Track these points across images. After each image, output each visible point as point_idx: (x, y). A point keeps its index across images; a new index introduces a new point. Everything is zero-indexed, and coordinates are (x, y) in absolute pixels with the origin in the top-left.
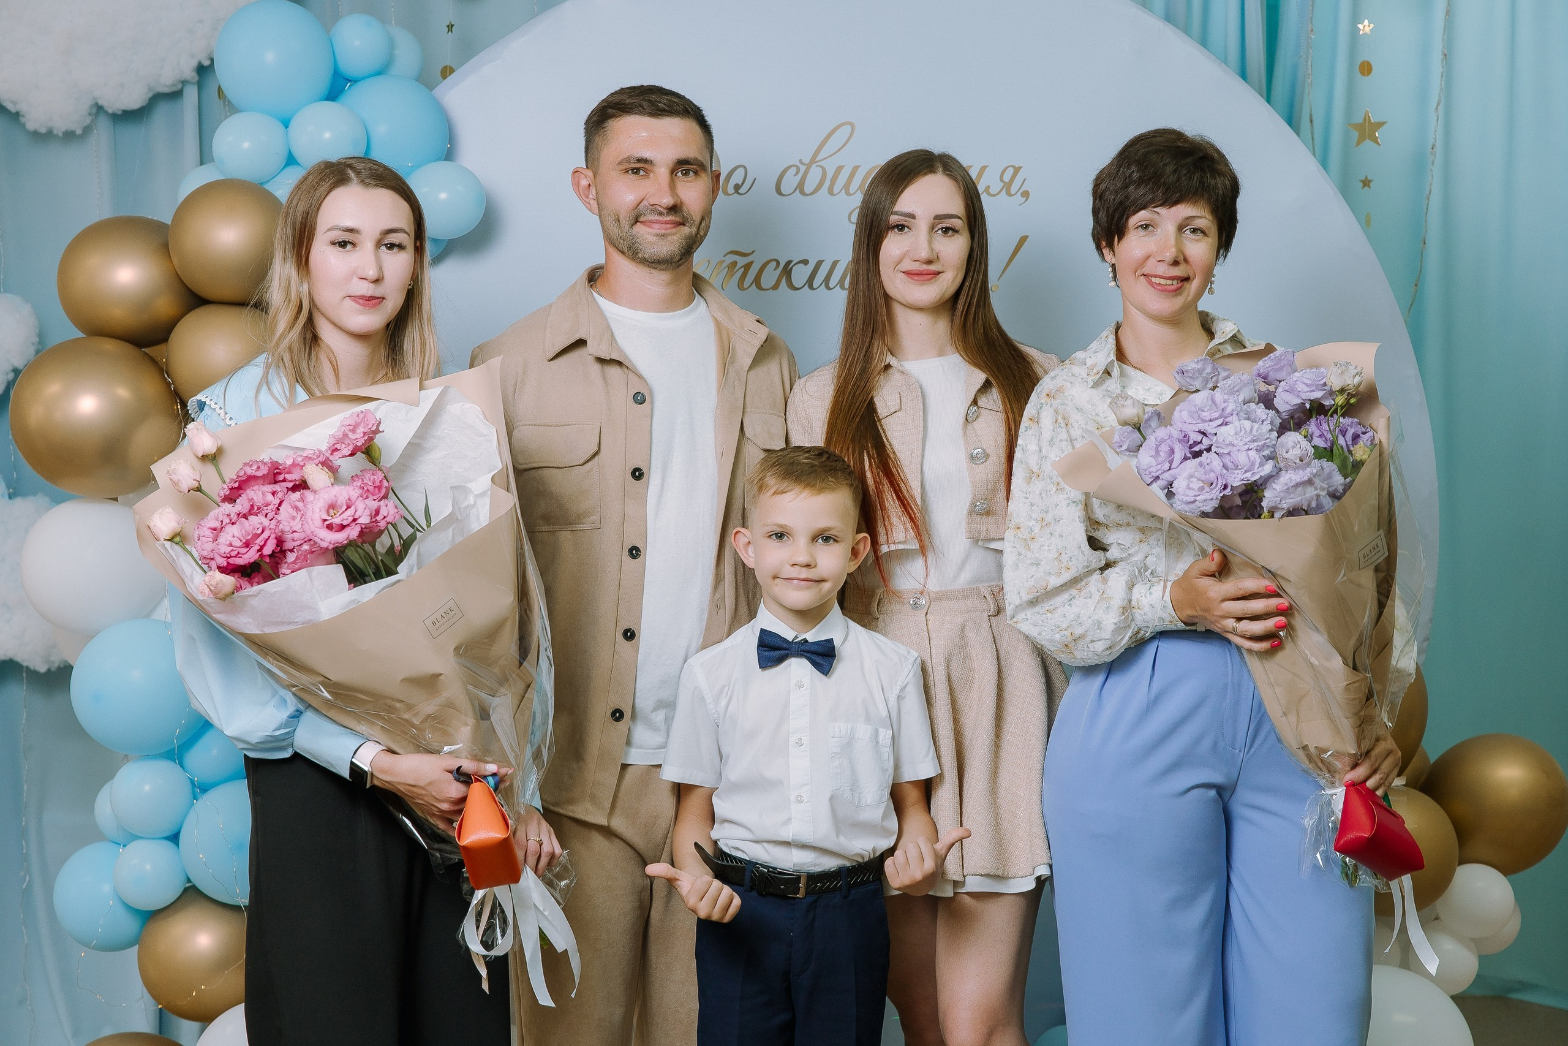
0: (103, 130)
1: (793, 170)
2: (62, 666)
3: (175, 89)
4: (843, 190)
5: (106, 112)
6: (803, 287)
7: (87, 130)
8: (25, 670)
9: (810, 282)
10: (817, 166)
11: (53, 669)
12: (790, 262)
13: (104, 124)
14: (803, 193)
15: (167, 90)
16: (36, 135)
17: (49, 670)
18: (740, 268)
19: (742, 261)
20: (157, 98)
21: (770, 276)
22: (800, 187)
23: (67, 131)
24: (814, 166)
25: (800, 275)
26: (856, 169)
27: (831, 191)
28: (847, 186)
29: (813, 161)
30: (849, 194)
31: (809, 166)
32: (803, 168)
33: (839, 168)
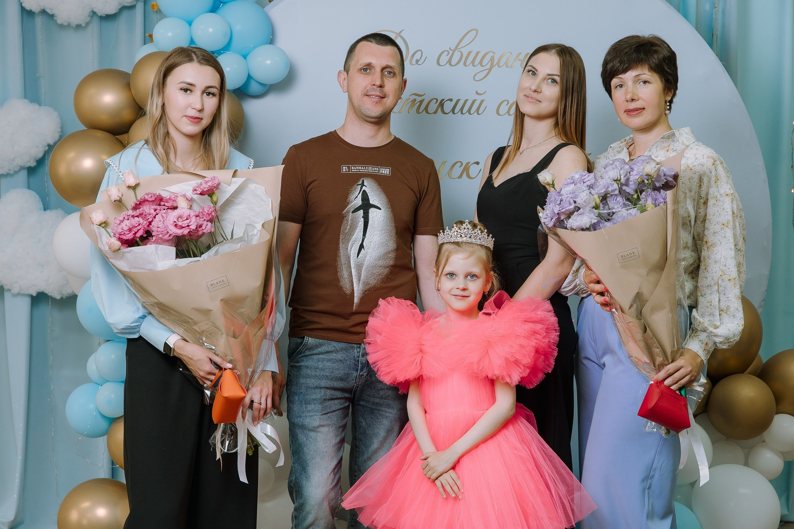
0: (95, 25)
1: (446, 53)
2: (68, 296)
3: (132, 4)
4: (471, 64)
5: (97, 15)
6: (449, 113)
7: (87, 24)
8: (50, 297)
9: (453, 110)
10: (458, 51)
11: (64, 297)
12: (443, 100)
13: (96, 20)
14: (451, 65)
15: (128, 5)
16: (62, 26)
17: (62, 298)
18: (418, 102)
19: (419, 99)
20: (124, 8)
21: (433, 107)
22: (449, 62)
23: (77, 25)
24: (457, 51)
25: (448, 106)
26: (478, 53)
27: (465, 64)
28: (473, 62)
29: (456, 48)
30: (474, 66)
31: (454, 51)
32: (451, 52)
33: (470, 53)
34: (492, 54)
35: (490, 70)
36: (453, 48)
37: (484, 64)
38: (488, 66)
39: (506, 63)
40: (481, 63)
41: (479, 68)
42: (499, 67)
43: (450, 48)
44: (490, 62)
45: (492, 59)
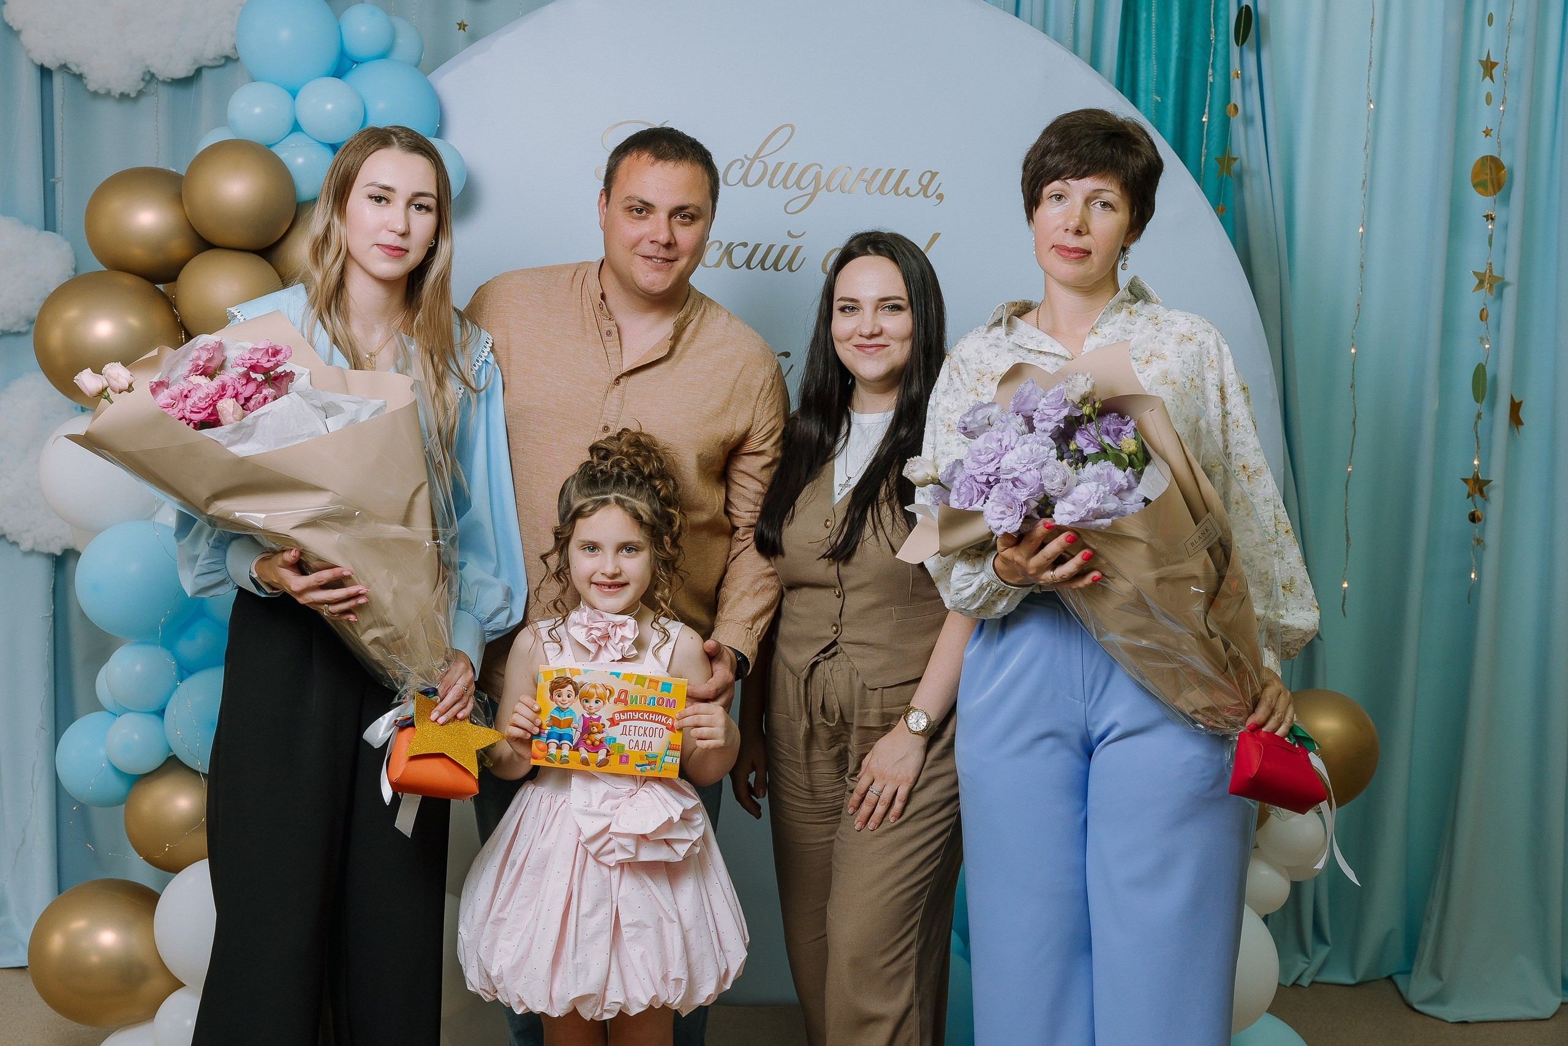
1: (739, 164)
4: (781, 184)
6: (741, 266)
9: (748, 263)
10: (759, 161)
12: (731, 244)
14: (746, 185)
22: (744, 179)
24: (757, 160)
26: (793, 166)
27: (770, 185)
28: (785, 181)
29: (756, 156)
30: (786, 187)
31: (752, 161)
32: (747, 162)
33: (779, 165)
34: (816, 169)
35: (813, 196)
36: (751, 156)
37: (803, 185)
38: (810, 189)
39: (841, 184)
40: (797, 183)
41: (795, 192)
42: (829, 190)
43: (746, 156)
44: (814, 182)
45: (817, 177)
